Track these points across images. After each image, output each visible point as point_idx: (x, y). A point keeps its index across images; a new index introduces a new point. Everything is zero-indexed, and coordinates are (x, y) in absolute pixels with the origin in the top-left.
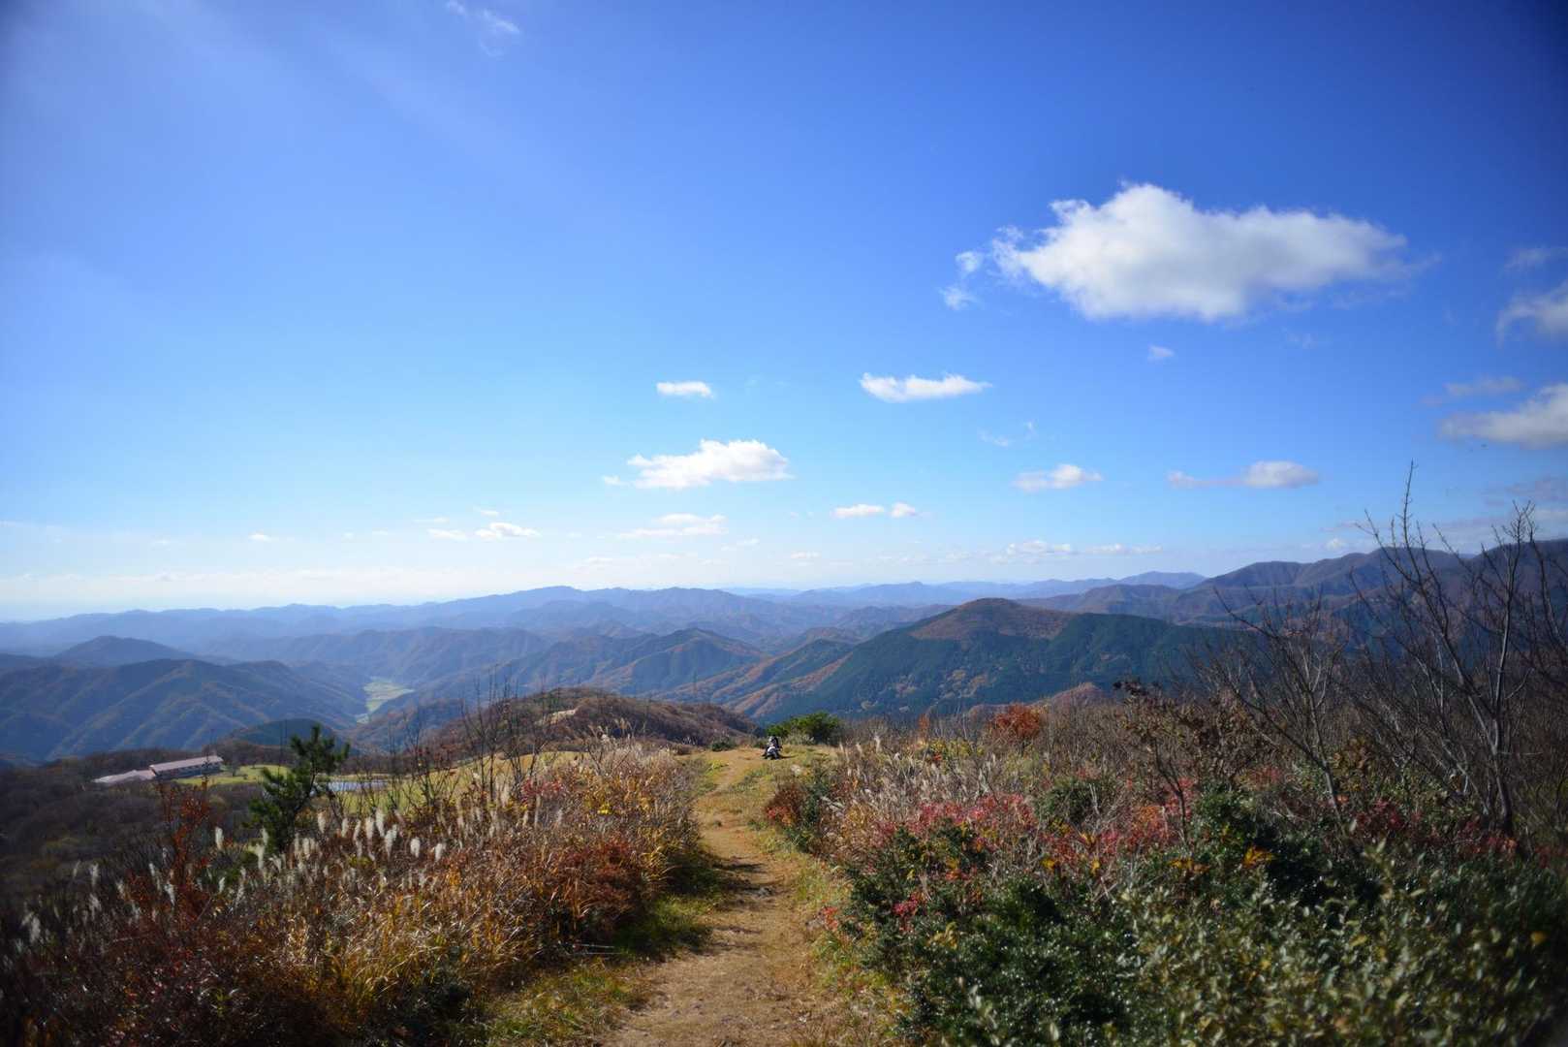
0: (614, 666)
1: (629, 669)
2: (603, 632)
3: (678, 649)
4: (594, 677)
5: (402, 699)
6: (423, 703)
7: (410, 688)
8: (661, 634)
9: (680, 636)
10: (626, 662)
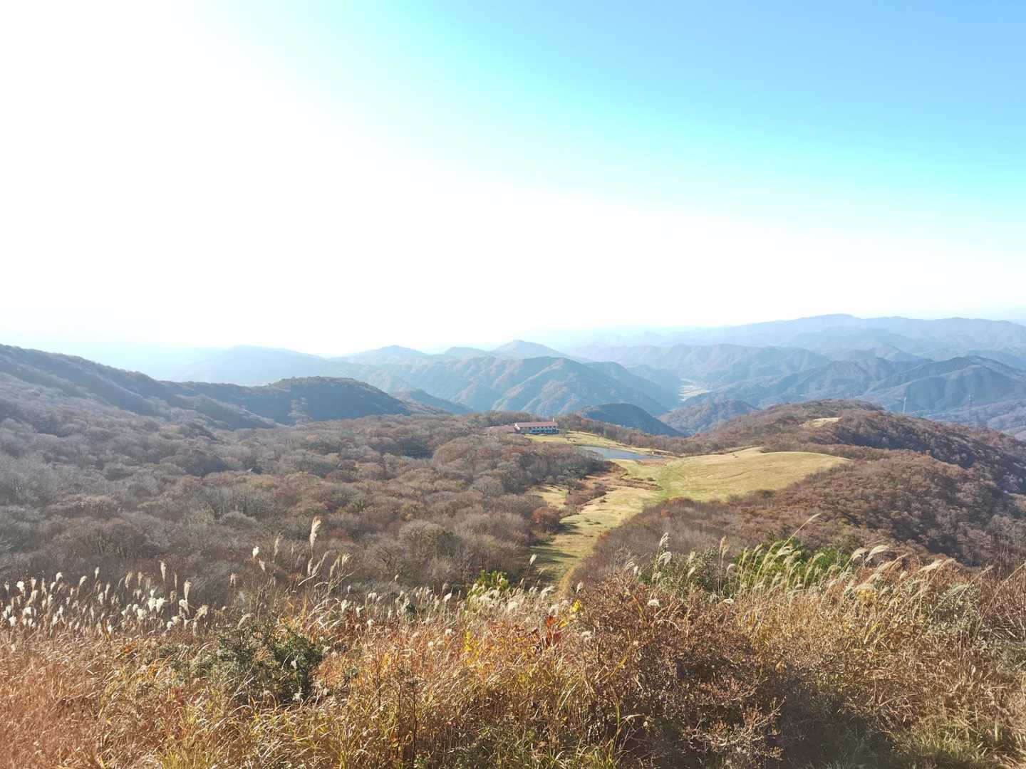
0: (886, 385)
1: (901, 389)
2: (878, 355)
3: (954, 375)
4: (866, 393)
5: (701, 396)
6: (716, 401)
7: (708, 389)
8: (937, 359)
9: (958, 362)
10: (898, 383)
